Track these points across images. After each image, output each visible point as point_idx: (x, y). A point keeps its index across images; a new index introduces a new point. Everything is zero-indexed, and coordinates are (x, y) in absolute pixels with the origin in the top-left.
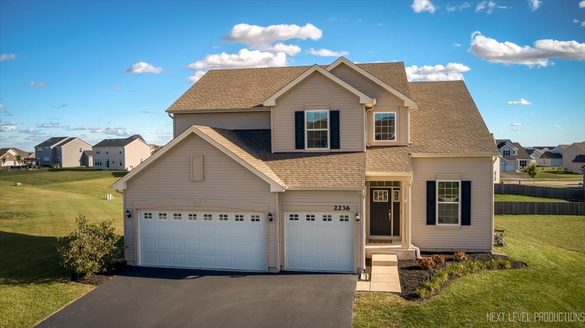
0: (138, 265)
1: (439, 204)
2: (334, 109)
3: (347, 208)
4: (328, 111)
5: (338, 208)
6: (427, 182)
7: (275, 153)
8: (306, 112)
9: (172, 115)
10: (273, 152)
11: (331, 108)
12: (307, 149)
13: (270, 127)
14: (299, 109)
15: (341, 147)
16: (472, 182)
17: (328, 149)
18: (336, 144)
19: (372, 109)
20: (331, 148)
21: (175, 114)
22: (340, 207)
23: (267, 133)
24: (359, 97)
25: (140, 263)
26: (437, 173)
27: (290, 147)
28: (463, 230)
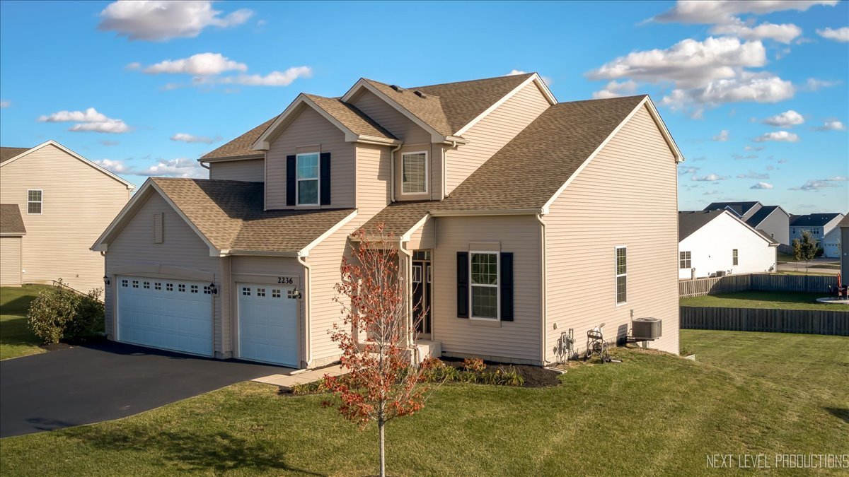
0: (115, 340)
1: (473, 287)
2: (325, 151)
3: (290, 280)
4: (318, 154)
5: (282, 280)
6: (458, 253)
7: (268, 211)
8: (297, 155)
9: (208, 164)
10: (265, 210)
11: (323, 149)
12: (298, 206)
13: (264, 178)
14: (291, 154)
15: (332, 203)
16: (514, 255)
17: (318, 205)
18: (326, 199)
19: (398, 148)
20: (322, 204)
21: (211, 163)
22: (284, 278)
23: (260, 186)
24: (344, 134)
25: (118, 338)
26: (471, 241)
27: (281, 203)
28: (503, 328)
